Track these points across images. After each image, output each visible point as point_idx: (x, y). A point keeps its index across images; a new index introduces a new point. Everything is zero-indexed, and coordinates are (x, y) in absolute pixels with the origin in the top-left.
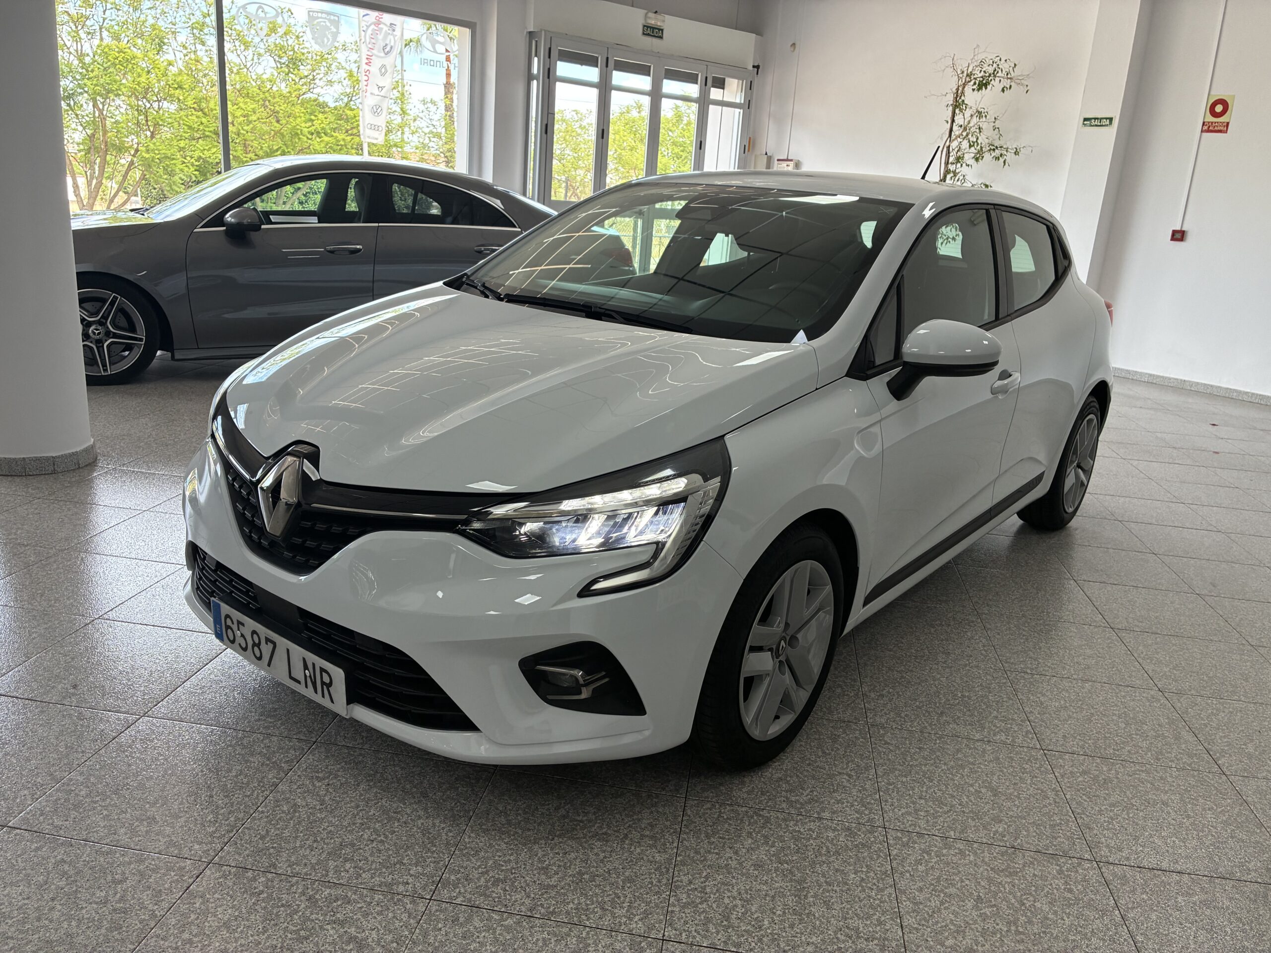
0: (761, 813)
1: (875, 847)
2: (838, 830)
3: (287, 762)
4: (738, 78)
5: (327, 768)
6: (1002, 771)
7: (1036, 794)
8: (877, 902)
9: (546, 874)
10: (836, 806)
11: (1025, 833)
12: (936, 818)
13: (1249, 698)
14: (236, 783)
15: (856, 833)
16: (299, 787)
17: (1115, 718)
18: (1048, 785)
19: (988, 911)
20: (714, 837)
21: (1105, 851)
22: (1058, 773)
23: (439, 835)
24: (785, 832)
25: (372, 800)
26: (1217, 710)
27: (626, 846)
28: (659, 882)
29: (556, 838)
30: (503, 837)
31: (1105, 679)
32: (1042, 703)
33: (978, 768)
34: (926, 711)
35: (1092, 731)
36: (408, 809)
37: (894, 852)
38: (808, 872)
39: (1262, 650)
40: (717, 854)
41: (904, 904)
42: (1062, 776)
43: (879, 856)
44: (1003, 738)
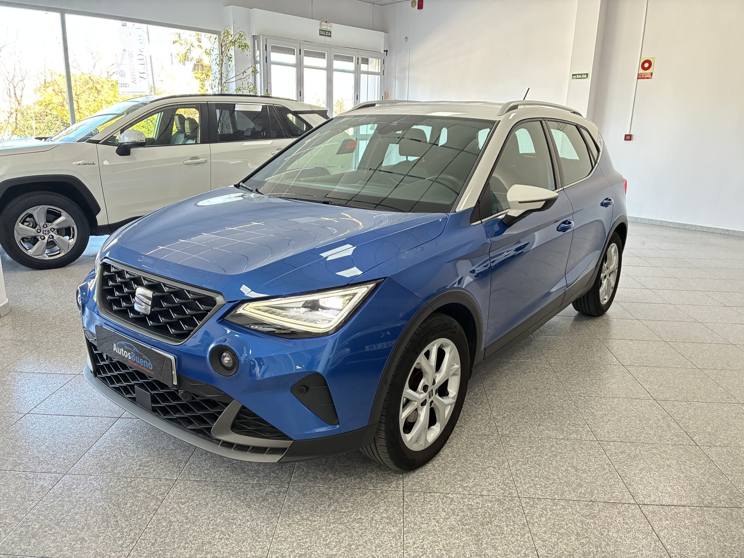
0: (448, 496)
1: (516, 509)
2: (493, 502)
3: (161, 494)
4: (376, 58)
5: (186, 496)
6: (578, 456)
7: (599, 468)
8: (522, 543)
9: (329, 547)
10: (490, 487)
11: (597, 492)
12: (546, 488)
13: (703, 400)
14: (131, 511)
15: (503, 502)
16: (171, 510)
17: (633, 418)
18: (604, 462)
19: (584, 541)
20: (423, 514)
21: (641, 498)
22: (608, 453)
23: (262, 531)
24: (463, 506)
25: (217, 513)
26: (687, 408)
27: (374, 525)
28: (396, 545)
29: (331, 525)
30: (300, 527)
31: (624, 396)
32: (593, 413)
33: (564, 455)
34: (530, 424)
35: (622, 427)
36: (240, 516)
37: (527, 512)
38: (480, 529)
39: (705, 371)
40: (427, 524)
41: (537, 542)
42: (611, 456)
43: (519, 515)
44: (575, 436)
